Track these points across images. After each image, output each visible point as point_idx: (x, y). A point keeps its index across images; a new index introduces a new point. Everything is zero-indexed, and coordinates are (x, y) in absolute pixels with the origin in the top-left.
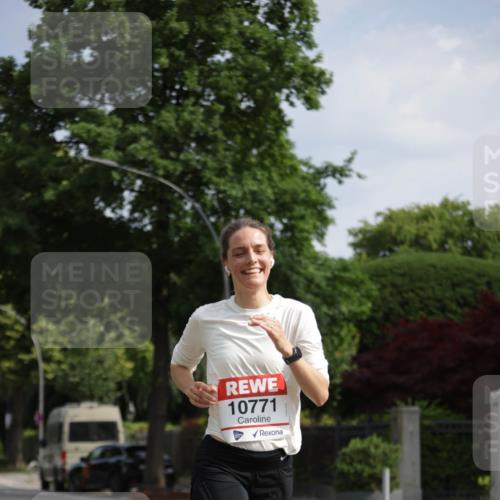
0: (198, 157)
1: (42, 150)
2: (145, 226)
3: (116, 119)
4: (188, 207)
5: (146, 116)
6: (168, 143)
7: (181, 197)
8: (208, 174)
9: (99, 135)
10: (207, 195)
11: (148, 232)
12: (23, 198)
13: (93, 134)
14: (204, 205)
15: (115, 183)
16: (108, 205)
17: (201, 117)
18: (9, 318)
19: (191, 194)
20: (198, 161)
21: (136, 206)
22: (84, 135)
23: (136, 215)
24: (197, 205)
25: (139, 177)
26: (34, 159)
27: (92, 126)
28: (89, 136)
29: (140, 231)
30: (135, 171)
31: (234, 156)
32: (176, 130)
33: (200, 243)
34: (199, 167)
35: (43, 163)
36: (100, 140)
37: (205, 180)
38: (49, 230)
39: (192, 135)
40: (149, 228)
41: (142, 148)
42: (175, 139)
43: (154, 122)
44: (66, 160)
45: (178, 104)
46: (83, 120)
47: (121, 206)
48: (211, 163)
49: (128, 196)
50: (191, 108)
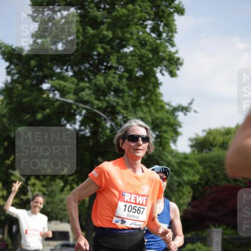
0: (114, 99)
2: (86, 133)
3: (74, 79)
4: (108, 125)
5: (89, 78)
6: (100, 92)
7: (105, 120)
8: (119, 108)
9: (65, 86)
10: (118, 119)
11: (88, 137)
12: (26, 118)
13: (62, 86)
14: (116, 124)
15: (72, 111)
16: (68, 122)
17: (117, 79)
18: (17, 177)
19: (110, 118)
20: (114, 101)
21: (83, 123)
22: (58, 87)
23: (82, 128)
24: (113, 124)
25: (85, 108)
26: (32, 98)
27: (62, 82)
28: (60, 87)
29: (84, 136)
30: (83, 106)
31: (132, 100)
32: (104, 85)
34: (115, 104)
35: (36, 100)
36: (65, 89)
39: (112, 88)
40: (88, 134)
41: (86, 94)
42: (104, 91)
43: (93, 81)
44: (48, 99)
45: (105, 73)
46: (57, 79)
47: (75, 123)
48: (121, 103)
49: (78, 118)
50: (112, 75)
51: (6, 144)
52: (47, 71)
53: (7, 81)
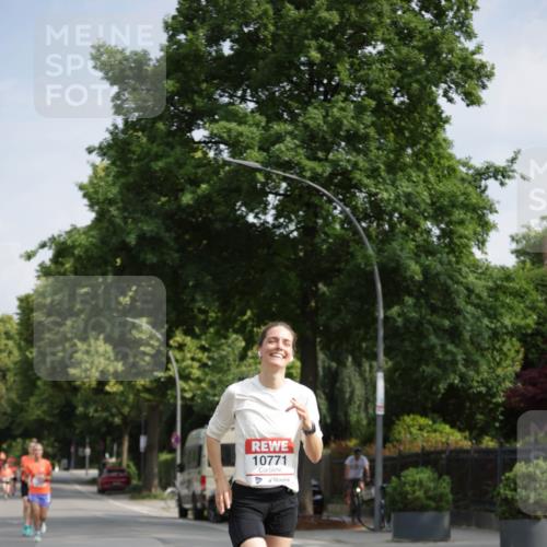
0: (348, 157)
1: (178, 150)
2: (292, 231)
3: (258, 117)
4: (337, 212)
5: (291, 113)
6: (316, 143)
7: (330, 201)
8: (358, 175)
9: (241, 134)
10: (358, 198)
11: (295, 238)
12: (159, 203)
13: (234, 134)
14: (354, 209)
15: (259, 185)
16: (251, 210)
17: (351, 114)
20: (348, 161)
21: (281, 211)
22: (225, 135)
23: (281, 220)
24: (348, 209)
26: (171, 160)
27: (233, 125)
28: (229, 136)
29: (286, 237)
30: (281, 173)
31: (387, 156)
32: (325, 128)
33: (351, 250)
34: (349, 168)
35: (180, 165)
36: (241, 140)
37: (354, 182)
38: (187, 237)
39: (342, 133)
40: (295, 234)
41: (287, 149)
42: (323, 138)
43: (301, 119)
44: (205, 162)
45: (325, 100)
46: (222, 119)
47: (265, 214)
48: (361, 160)
50: (343, 105)
51: (119, 261)
52: (200, 102)
53: (116, 127)
